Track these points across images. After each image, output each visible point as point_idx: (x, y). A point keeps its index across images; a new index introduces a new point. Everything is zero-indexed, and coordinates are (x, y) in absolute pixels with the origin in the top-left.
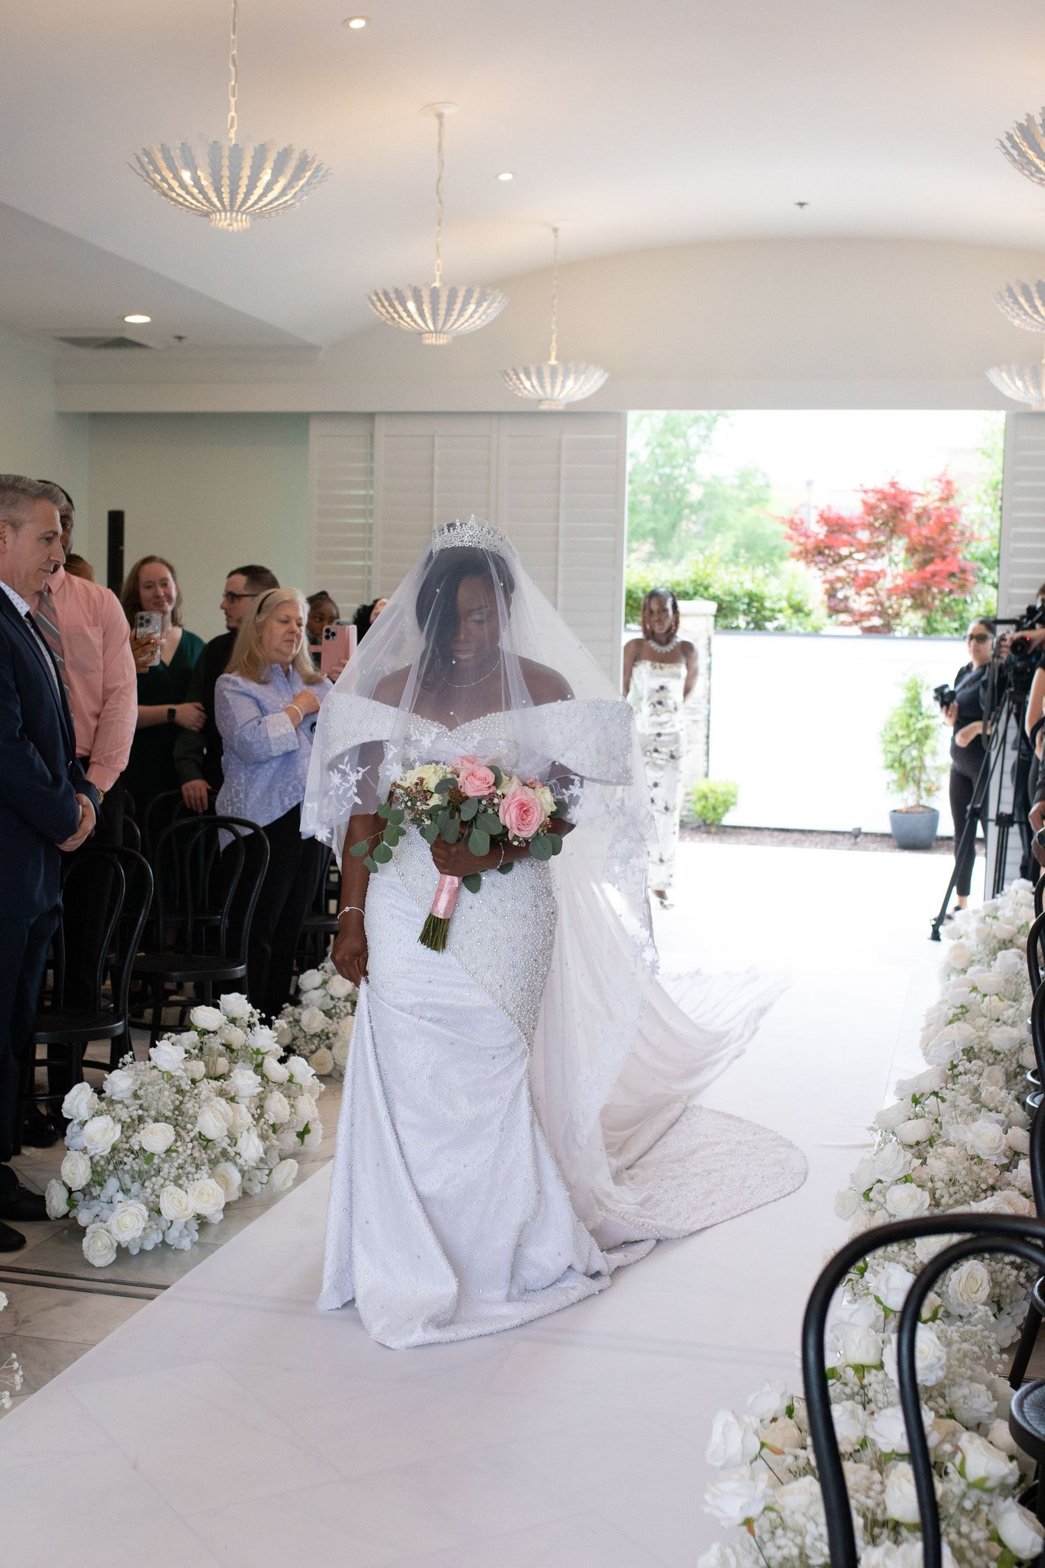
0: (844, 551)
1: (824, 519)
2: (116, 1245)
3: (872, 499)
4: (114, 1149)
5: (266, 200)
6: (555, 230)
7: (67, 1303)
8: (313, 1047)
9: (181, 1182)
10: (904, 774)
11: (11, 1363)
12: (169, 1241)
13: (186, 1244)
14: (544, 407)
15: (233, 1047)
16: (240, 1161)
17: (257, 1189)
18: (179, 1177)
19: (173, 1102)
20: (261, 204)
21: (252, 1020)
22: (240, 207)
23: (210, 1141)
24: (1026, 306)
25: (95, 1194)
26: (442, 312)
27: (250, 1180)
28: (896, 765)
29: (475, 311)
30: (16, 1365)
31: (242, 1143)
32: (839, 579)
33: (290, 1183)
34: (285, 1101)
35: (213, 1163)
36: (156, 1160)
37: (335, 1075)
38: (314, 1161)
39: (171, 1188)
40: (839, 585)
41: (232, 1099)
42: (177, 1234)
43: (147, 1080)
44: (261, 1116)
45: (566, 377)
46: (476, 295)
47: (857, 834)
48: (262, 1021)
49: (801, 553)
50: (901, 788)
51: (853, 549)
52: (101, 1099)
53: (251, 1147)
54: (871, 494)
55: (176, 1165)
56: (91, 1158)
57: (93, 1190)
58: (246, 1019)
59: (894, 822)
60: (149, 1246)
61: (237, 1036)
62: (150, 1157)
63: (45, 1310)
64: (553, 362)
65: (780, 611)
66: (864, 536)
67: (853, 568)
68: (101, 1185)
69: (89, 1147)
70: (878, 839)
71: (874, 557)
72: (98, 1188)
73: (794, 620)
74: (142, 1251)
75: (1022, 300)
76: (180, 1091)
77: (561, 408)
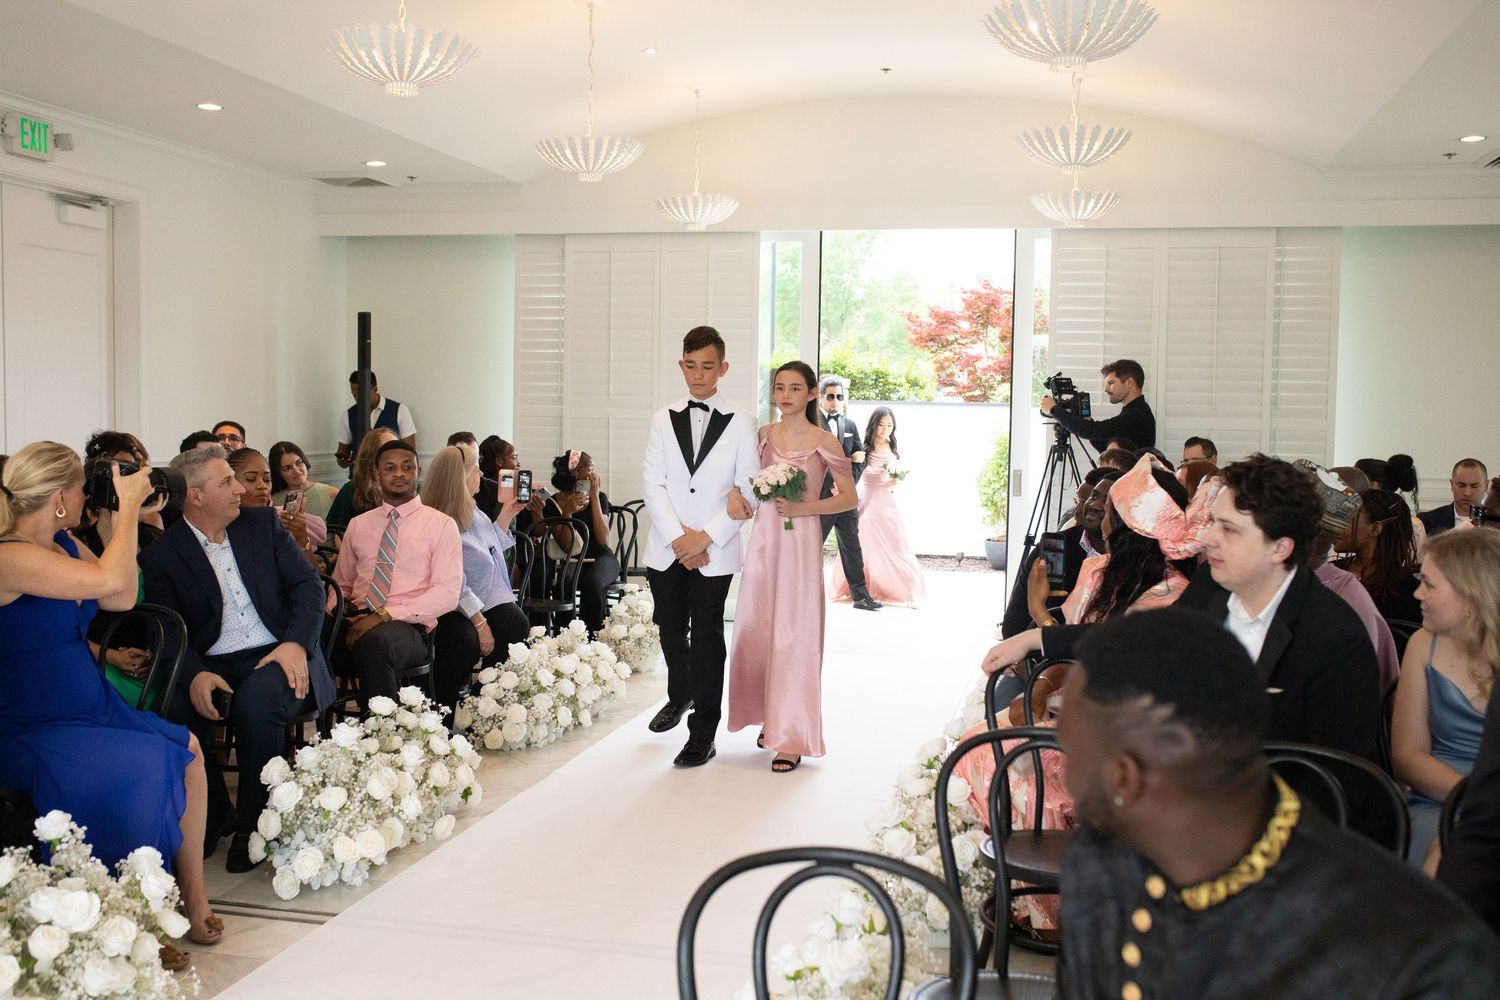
0: (951, 338)
1: (936, 315)
2: (299, 882)
3: (971, 298)
4: (300, 807)
5: (427, 73)
6: (697, 92)
7: (255, 928)
8: (488, 728)
9: (351, 833)
10: (996, 511)
11: (191, 973)
12: (344, 879)
13: (358, 881)
14: (688, 229)
15: (409, 728)
16: (403, 817)
17: (423, 838)
18: (350, 829)
19: (349, 772)
20: (423, 76)
21: (425, 707)
22: (409, 76)
23: (377, 801)
24: (1039, 147)
25: (286, 843)
26: (592, 157)
27: (418, 831)
28: (989, 504)
29: (618, 155)
30: (195, 976)
31: (404, 803)
32: (947, 359)
33: (449, 833)
34: (445, 770)
35: (381, 818)
36: (332, 816)
37: (507, 749)
38: (473, 816)
39: (342, 837)
40: (947, 364)
41: (401, 768)
42: (350, 874)
43: (328, 754)
44: (423, 781)
45: (705, 205)
46: (618, 143)
47: (960, 558)
48: (433, 708)
49: (917, 339)
50: (993, 522)
51: (957, 336)
52: (293, 769)
53: (412, 806)
54: (970, 295)
55: (347, 819)
56: (282, 815)
57: (284, 840)
58: (419, 706)
59: (988, 548)
60: (328, 884)
61: (408, 719)
62: (327, 813)
63: (236, 933)
64: (696, 193)
65: (901, 385)
66: (965, 325)
67: (958, 351)
68: (290, 836)
69: (278, 806)
70: (977, 562)
71: (974, 342)
72: (289, 838)
73: (911, 392)
74: (322, 887)
75: (1036, 142)
76: (357, 763)
77: (703, 229)
